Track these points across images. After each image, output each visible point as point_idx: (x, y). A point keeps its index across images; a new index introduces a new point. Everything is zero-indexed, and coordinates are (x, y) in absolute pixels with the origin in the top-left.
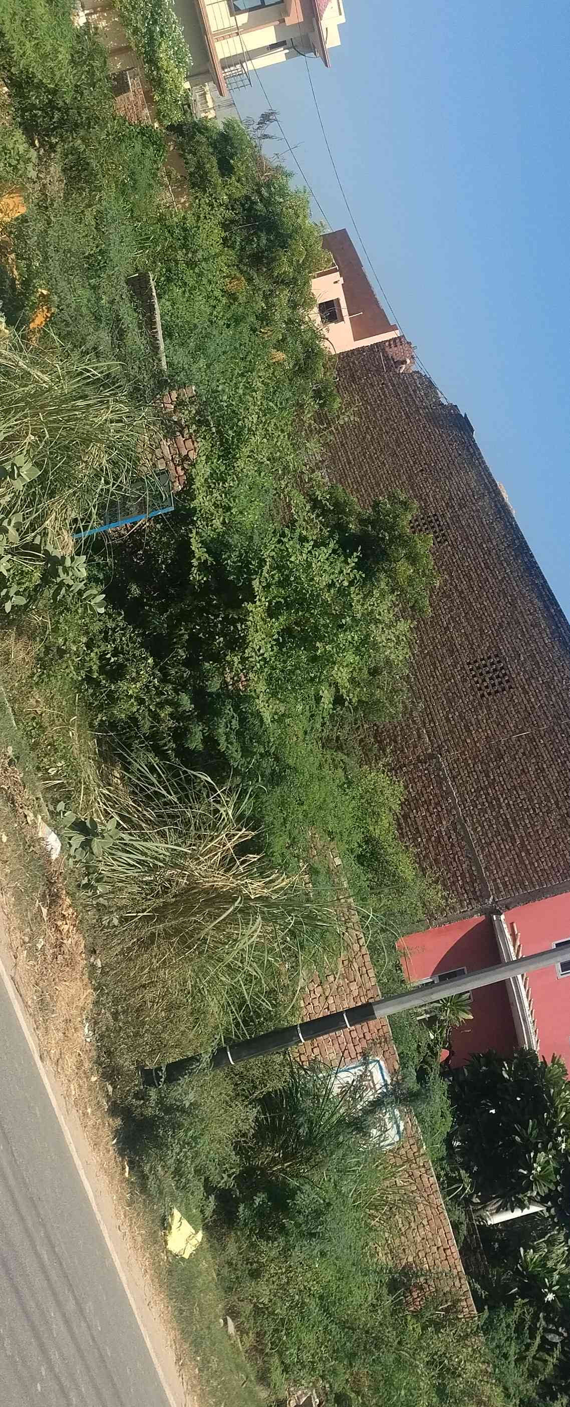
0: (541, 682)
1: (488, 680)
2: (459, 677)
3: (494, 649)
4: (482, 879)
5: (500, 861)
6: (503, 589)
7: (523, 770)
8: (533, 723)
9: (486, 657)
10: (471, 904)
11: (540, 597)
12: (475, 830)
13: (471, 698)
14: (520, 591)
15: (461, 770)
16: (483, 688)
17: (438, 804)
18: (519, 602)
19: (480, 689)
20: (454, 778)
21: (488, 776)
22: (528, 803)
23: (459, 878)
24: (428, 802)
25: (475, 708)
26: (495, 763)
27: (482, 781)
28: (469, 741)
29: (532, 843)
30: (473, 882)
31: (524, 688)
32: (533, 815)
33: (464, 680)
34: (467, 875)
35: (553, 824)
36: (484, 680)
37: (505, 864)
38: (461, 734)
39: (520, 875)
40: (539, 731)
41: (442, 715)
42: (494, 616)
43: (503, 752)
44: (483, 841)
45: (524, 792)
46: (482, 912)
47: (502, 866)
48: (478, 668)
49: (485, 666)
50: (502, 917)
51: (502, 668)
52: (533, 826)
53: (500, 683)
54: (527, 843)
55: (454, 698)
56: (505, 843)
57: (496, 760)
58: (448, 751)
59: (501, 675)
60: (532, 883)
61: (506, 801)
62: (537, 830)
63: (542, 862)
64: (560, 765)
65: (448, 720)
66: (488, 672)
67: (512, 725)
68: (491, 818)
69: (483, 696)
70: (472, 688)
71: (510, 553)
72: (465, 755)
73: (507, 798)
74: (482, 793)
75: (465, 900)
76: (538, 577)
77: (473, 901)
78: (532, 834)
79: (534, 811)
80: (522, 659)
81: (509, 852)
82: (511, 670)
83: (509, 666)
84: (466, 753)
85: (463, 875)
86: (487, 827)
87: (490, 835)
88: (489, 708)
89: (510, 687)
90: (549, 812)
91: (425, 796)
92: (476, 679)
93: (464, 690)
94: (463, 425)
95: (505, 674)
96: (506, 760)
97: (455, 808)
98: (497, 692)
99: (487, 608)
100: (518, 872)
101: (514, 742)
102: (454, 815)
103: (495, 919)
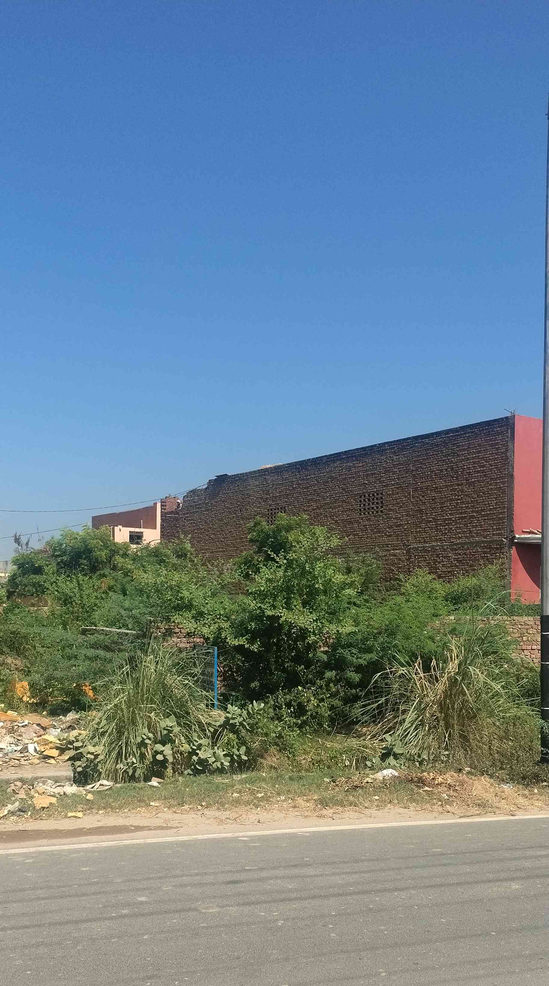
0: (384, 475)
1: (373, 506)
2: (367, 522)
3: (356, 497)
4: (491, 542)
5: (483, 528)
6: (323, 482)
7: (433, 500)
8: (407, 486)
9: (360, 503)
10: (503, 553)
11: (334, 461)
12: (460, 538)
13: (381, 518)
14: (327, 473)
15: (421, 536)
16: (377, 510)
17: (438, 556)
18: (333, 475)
19: (377, 512)
20: (425, 542)
21: (430, 521)
22: (453, 502)
23: (486, 555)
24: (435, 561)
25: (388, 518)
26: (424, 515)
27: (432, 526)
28: (406, 527)
29: (478, 506)
30: (490, 548)
31: (385, 486)
32: (461, 501)
33: (369, 520)
34: (485, 550)
35: (470, 490)
36: (373, 508)
37: (486, 526)
38: (400, 530)
39: (495, 518)
40: (413, 484)
41: (386, 539)
42: (337, 492)
43: (419, 509)
44: (468, 535)
45: (446, 503)
46: (510, 547)
47: (486, 528)
48: (365, 509)
49: (364, 505)
50: (517, 536)
51: (369, 496)
52: (468, 503)
53: (377, 499)
54: (477, 509)
55: (378, 529)
56: (473, 522)
57: (422, 514)
58: (408, 541)
59: (373, 497)
60: (502, 512)
61: (448, 515)
62: (471, 501)
63: (491, 503)
64: (436, 477)
65: (389, 536)
66: (369, 504)
67: (404, 499)
68: (455, 526)
69: (382, 512)
70: (375, 516)
71: (303, 472)
72: (413, 531)
73: (446, 514)
74: (439, 528)
75: (500, 555)
76: (322, 460)
77: (502, 551)
78: (472, 505)
79: (459, 500)
80: (367, 482)
81: (479, 522)
82: (371, 491)
83: (369, 491)
84: (412, 530)
85: (485, 553)
86: (460, 530)
87: (466, 530)
88: (390, 510)
89: (382, 494)
90: (462, 491)
91: (431, 561)
92: (371, 513)
93: (375, 521)
94: (222, 480)
95: (373, 495)
96: (424, 508)
97: (443, 546)
98: (382, 502)
99: (331, 494)
100: (493, 519)
101: (414, 500)
102: (447, 548)
103: (517, 541)
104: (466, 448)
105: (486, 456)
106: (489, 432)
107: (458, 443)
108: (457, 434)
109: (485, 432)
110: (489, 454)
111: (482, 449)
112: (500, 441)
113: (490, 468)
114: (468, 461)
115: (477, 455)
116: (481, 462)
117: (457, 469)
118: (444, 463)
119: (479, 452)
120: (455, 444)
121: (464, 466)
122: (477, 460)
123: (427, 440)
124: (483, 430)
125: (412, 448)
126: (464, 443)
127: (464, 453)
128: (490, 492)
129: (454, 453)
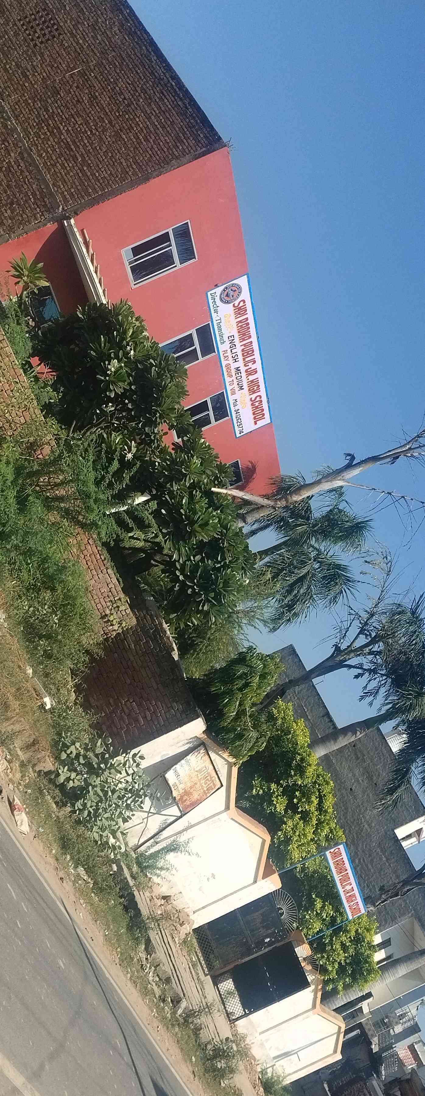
0: (87, 25)
1: (38, 31)
2: (12, 33)
3: (41, 4)
4: (51, 194)
5: (65, 177)
7: (78, 101)
8: (83, 61)
9: (34, 13)
10: (43, 215)
12: (40, 156)
13: (25, 49)
15: (22, 110)
16: (35, 38)
19: (32, 40)
20: (17, 117)
21: (47, 110)
22: (85, 127)
23: (31, 197)
25: (30, 57)
26: (53, 99)
27: (42, 116)
28: (27, 85)
29: (92, 158)
30: (43, 198)
31: (72, 34)
32: (91, 136)
33: (16, 35)
34: (38, 193)
35: (109, 139)
36: (36, 32)
37: (70, 179)
38: (19, 79)
39: (84, 185)
40: (89, 66)
43: (59, 89)
44: (49, 164)
45: (81, 118)
46: (54, 220)
47: (67, 181)
48: (30, 22)
49: (35, 19)
50: (72, 221)
51: (51, 19)
52: (91, 144)
53: (50, 32)
54: (87, 159)
55: (9, 51)
56: (68, 161)
57: (53, 96)
58: (9, 95)
59: (50, 25)
60: (95, 189)
61: (66, 129)
62: (96, 147)
63: (102, 172)
64: (111, 91)
65: (6, 70)
66: (38, 25)
67: (64, 66)
68: (54, 144)
69: (35, 45)
70: (25, 40)
72: (25, 97)
73: (66, 126)
74: (43, 125)
75: (38, 213)
77: (45, 213)
78: (91, 151)
79: (91, 132)
80: (68, 9)
81: (72, 169)
82: (59, 19)
83: (57, 17)
84: (26, 94)
86: (51, 152)
87: (54, 158)
88: (42, 55)
89: (60, 34)
90: (104, 130)
92: (27, 32)
93: (18, 43)
95: (54, 24)
96: (62, 95)
97: (21, 141)
98: (48, 40)
100: (82, 183)
101: (68, 79)
102: (21, 147)
103: (66, 225)
104: (163, 109)
105: (162, 138)
106: (194, 126)
107: (165, 96)
108: (177, 90)
109: (192, 121)
110: (165, 140)
111: (168, 129)
112: (187, 144)
113: (148, 149)
114: (146, 120)
115: (159, 126)
116: (152, 135)
117: (131, 111)
118: (132, 92)
119: (163, 127)
120: (164, 95)
121: (139, 117)
122: (152, 130)
123: (155, 58)
124: (194, 118)
125: (138, 44)
126: (168, 104)
127: (155, 109)
128: (116, 164)
129: (150, 98)
